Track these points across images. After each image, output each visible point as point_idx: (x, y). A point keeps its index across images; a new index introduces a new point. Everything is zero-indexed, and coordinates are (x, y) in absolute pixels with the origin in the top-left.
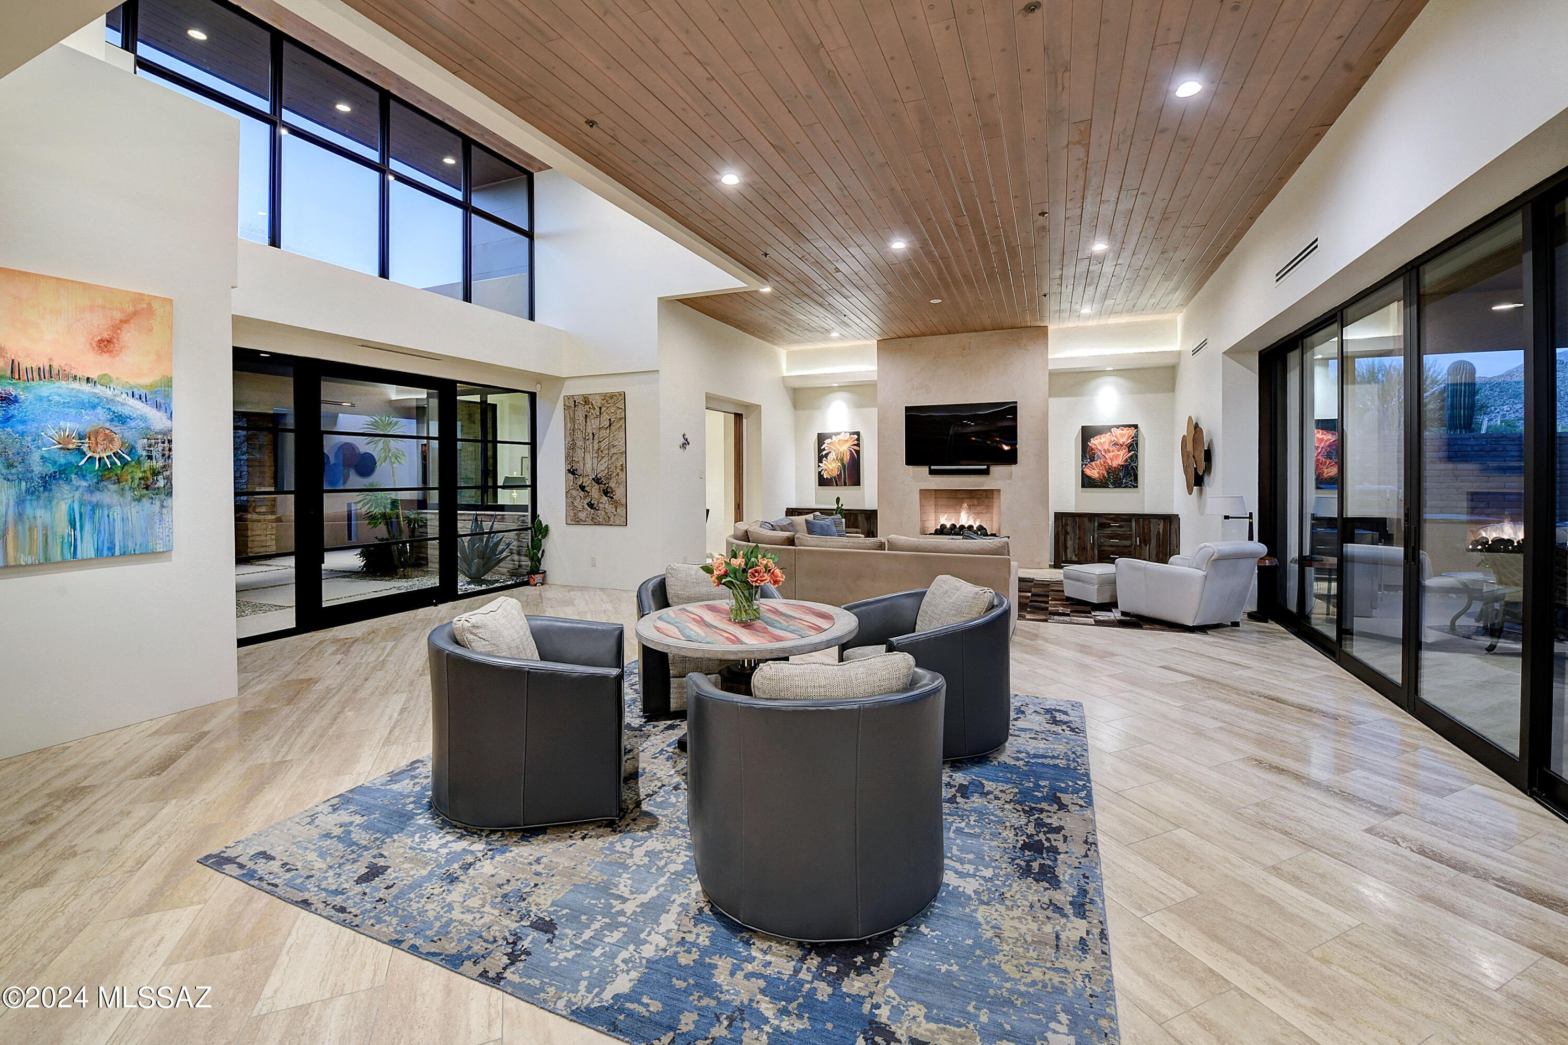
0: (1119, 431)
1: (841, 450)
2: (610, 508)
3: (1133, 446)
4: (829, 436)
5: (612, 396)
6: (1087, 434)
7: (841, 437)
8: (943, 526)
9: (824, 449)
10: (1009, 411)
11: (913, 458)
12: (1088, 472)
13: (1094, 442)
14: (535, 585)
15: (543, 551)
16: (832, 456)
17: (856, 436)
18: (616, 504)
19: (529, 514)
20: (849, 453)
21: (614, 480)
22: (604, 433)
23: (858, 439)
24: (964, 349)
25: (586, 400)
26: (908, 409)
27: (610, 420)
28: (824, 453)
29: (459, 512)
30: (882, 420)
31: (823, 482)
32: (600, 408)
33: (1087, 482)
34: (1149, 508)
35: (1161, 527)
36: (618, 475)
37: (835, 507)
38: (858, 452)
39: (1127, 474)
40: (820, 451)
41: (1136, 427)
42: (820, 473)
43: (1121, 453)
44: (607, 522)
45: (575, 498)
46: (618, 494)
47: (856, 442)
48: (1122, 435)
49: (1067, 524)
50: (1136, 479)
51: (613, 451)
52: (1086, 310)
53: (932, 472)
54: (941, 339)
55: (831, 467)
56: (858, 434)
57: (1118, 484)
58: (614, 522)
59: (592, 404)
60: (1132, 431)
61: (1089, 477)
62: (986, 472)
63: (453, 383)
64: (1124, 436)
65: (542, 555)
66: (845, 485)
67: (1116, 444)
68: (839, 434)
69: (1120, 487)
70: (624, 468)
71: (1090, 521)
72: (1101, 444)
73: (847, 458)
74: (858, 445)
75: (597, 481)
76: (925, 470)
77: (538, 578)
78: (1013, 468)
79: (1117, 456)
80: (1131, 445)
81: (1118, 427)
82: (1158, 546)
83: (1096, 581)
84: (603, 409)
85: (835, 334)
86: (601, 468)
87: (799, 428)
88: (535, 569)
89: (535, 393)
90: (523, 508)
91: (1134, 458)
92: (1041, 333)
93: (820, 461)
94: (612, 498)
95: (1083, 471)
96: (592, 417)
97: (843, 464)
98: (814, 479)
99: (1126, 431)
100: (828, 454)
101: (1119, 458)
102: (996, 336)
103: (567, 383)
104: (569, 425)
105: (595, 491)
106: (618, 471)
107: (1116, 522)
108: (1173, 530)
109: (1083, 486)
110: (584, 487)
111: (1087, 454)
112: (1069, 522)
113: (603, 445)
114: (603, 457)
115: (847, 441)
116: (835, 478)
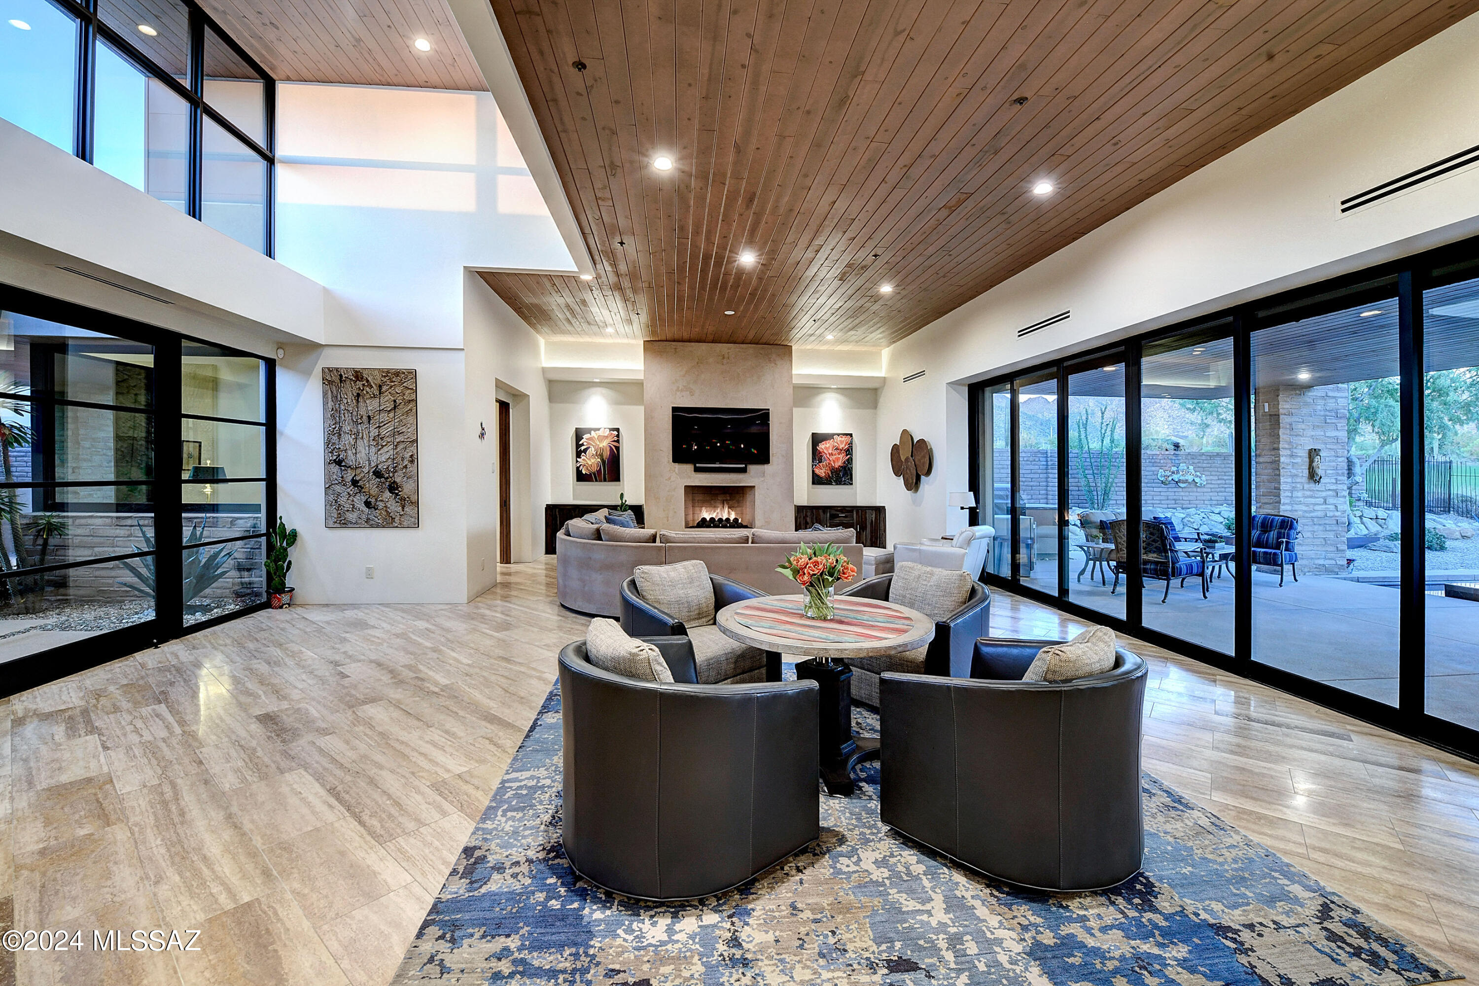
0: (839, 438)
1: (601, 446)
2: (394, 507)
3: (849, 451)
4: (589, 431)
5: (397, 373)
6: (817, 439)
7: (600, 433)
8: (704, 519)
9: (582, 445)
10: (763, 416)
11: (679, 456)
12: (817, 471)
13: (822, 447)
14: (281, 607)
15: (290, 562)
16: (592, 451)
17: (616, 433)
18: (403, 502)
19: (263, 515)
20: (608, 449)
21: (400, 473)
22: (384, 417)
23: (618, 436)
24: (724, 358)
25: (358, 375)
26: (675, 409)
27: (395, 401)
28: (583, 448)
29: (184, 515)
30: (649, 419)
31: (581, 477)
32: (380, 386)
33: (817, 480)
34: (861, 502)
35: (874, 516)
36: (406, 467)
37: (619, 503)
38: (618, 448)
39: (845, 474)
40: (578, 446)
41: (851, 435)
42: (578, 468)
43: (841, 456)
44: (389, 522)
45: (339, 494)
46: (407, 489)
47: (616, 439)
48: (842, 442)
49: (806, 516)
50: (851, 479)
51: (399, 438)
52: (830, 337)
53: (697, 470)
54: (704, 346)
55: (590, 462)
56: (618, 430)
57: (839, 482)
58: (401, 524)
59: (368, 381)
60: (848, 439)
61: (818, 476)
62: (744, 471)
63: (179, 337)
64: (841, 442)
65: (288, 568)
66: (605, 480)
67: (837, 449)
68: (599, 429)
69: (840, 484)
70: (413, 459)
71: (824, 512)
72: (826, 448)
73: (607, 454)
74: (618, 441)
75: (378, 474)
76: (689, 468)
77: (285, 598)
78: (766, 466)
79: (838, 459)
80: (848, 450)
81: (838, 435)
82: (871, 532)
83: (873, 562)
84: (384, 388)
85: (610, 330)
86: (383, 457)
87: (555, 421)
88: (280, 587)
89: (274, 360)
90: (256, 508)
91: (850, 461)
92: (787, 351)
93: (578, 455)
94: (397, 494)
95: (813, 471)
96: (368, 396)
97: (603, 461)
98: (571, 475)
99: (844, 438)
100: (588, 448)
101: (839, 461)
102: (751, 349)
103: (326, 352)
104: (330, 404)
105: (372, 485)
106: (406, 462)
107: (843, 513)
108: (882, 519)
109: (813, 483)
110: (358, 482)
111: (816, 456)
112: (809, 514)
113: (384, 432)
114: (383, 446)
115: (607, 437)
116: (594, 474)
